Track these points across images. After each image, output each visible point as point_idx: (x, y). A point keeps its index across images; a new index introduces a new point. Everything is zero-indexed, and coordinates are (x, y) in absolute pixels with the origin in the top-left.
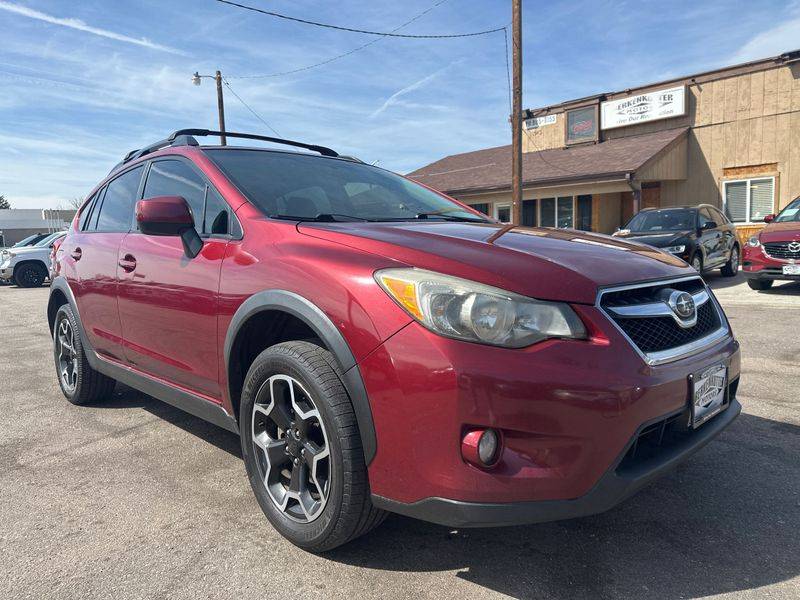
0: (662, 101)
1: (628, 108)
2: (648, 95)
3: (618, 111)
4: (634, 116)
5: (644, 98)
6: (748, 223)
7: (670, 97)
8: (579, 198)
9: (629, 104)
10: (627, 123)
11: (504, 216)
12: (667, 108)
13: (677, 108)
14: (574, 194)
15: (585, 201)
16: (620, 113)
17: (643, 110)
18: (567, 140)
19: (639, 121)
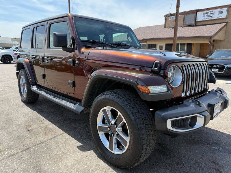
0: (219, 13)
1: (206, 15)
3: (203, 15)
4: (208, 17)
5: (213, 11)
7: (222, 11)
8: (188, 44)
9: (207, 13)
10: (206, 19)
11: (161, 48)
12: (221, 15)
13: (224, 15)
14: (186, 43)
15: (190, 45)
16: (203, 16)
17: (212, 15)
18: (183, 24)
19: (210, 19)
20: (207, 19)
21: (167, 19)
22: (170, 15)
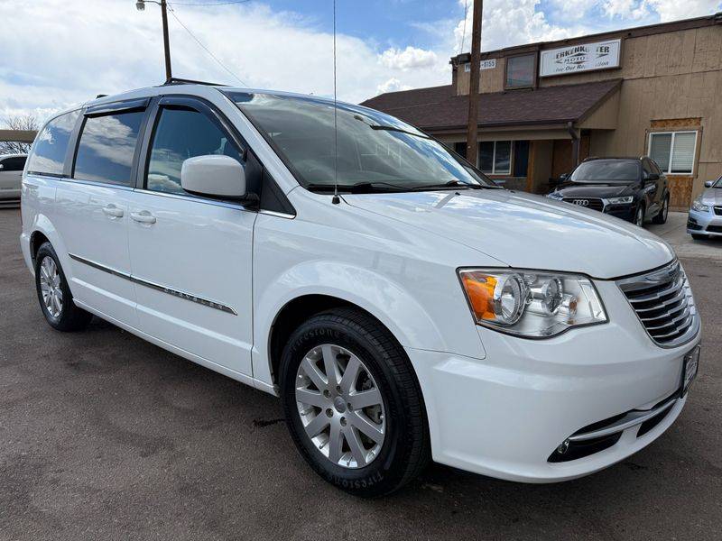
0: (599, 53)
1: (565, 58)
2: (585, 46)
3: (556, 60)
4: (571, 66)
5: (582, 49)
6: (669, 173)
7: (607, 49)
8: (517, 142)
9: (567, 53)
10: (564, 72)
12: (604, 59)
13: (612, 60)
14: (512, 139)
15: (522, 147)
16: (558, 62)
17: (580, 60)
18: (505, 84)
19: (576, 70)
20: (569, 71)
21: (459, 69)
22: (466, 59)
